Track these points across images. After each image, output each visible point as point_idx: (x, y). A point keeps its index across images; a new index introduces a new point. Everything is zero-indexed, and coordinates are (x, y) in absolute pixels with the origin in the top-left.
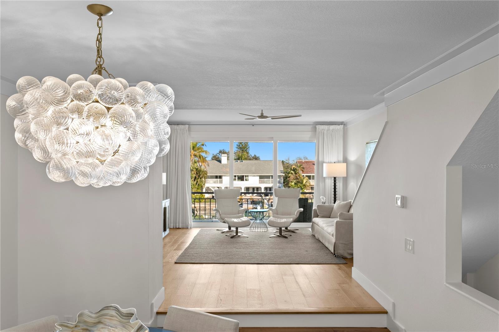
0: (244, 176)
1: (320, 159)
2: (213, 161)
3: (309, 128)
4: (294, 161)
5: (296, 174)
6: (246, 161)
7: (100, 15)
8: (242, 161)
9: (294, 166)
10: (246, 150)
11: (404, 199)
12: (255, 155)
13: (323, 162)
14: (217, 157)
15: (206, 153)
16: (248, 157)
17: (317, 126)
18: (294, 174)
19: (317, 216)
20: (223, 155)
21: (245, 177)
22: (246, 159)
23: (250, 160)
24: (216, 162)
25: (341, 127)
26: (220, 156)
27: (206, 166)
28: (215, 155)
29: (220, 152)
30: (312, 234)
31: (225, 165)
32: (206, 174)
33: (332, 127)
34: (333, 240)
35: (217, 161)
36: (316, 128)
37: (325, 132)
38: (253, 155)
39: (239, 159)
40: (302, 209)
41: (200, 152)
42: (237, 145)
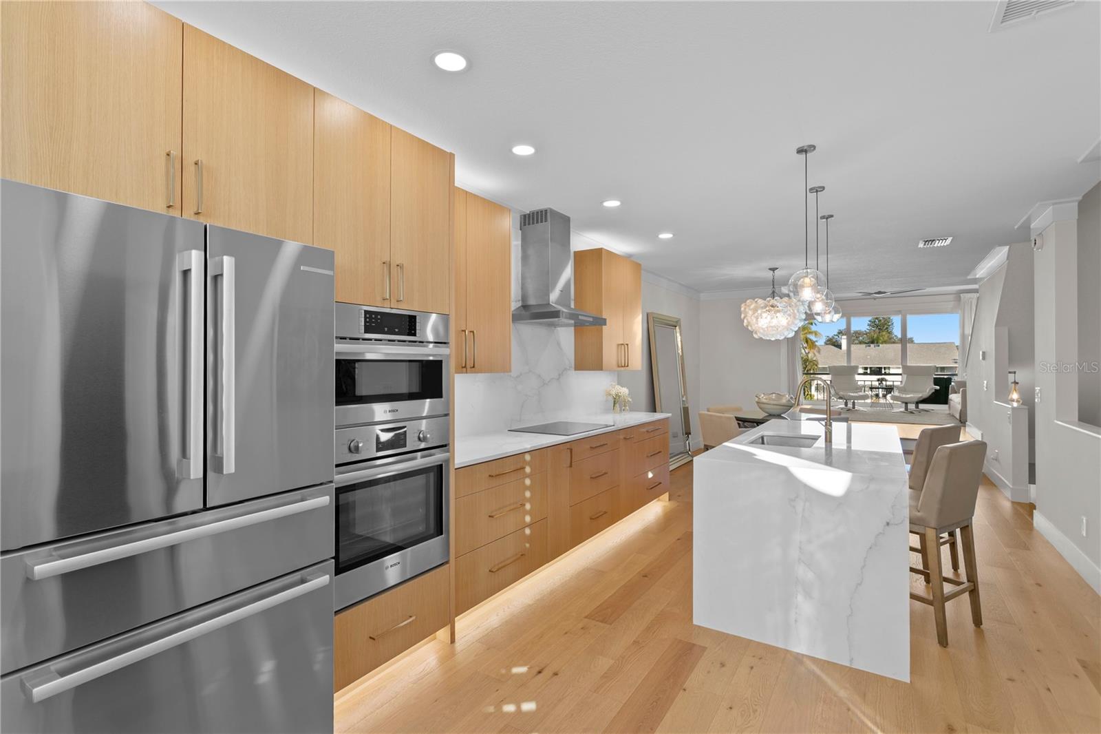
0: (881, 368)
2: (827, 346)
3: (951, 297)
6: (885, 345)
7: (774, 271)
8: (879, 346)
10: (887, 328)
11: (984, 353)
14: (834, 340)
15: (816, 334)
16: (890, 338)
17: (962, 295)
19: (954, 393)
20: (844, 337)
21: (883, 370)
22: (885, 342)
23: (894, 343)
24: (833, 347)
26: (838, 339)
27: (817, 354)
28: (831, 337)
29: (839, 333)
30: (948, 412)
32: (816, 365)
34: (959, 407)
35: (834, 345)
36: (960, 297)
38: (899, 336)
39: (873, 342)
40: (938, 387)
41: (806, 333)
42: (870, 321)
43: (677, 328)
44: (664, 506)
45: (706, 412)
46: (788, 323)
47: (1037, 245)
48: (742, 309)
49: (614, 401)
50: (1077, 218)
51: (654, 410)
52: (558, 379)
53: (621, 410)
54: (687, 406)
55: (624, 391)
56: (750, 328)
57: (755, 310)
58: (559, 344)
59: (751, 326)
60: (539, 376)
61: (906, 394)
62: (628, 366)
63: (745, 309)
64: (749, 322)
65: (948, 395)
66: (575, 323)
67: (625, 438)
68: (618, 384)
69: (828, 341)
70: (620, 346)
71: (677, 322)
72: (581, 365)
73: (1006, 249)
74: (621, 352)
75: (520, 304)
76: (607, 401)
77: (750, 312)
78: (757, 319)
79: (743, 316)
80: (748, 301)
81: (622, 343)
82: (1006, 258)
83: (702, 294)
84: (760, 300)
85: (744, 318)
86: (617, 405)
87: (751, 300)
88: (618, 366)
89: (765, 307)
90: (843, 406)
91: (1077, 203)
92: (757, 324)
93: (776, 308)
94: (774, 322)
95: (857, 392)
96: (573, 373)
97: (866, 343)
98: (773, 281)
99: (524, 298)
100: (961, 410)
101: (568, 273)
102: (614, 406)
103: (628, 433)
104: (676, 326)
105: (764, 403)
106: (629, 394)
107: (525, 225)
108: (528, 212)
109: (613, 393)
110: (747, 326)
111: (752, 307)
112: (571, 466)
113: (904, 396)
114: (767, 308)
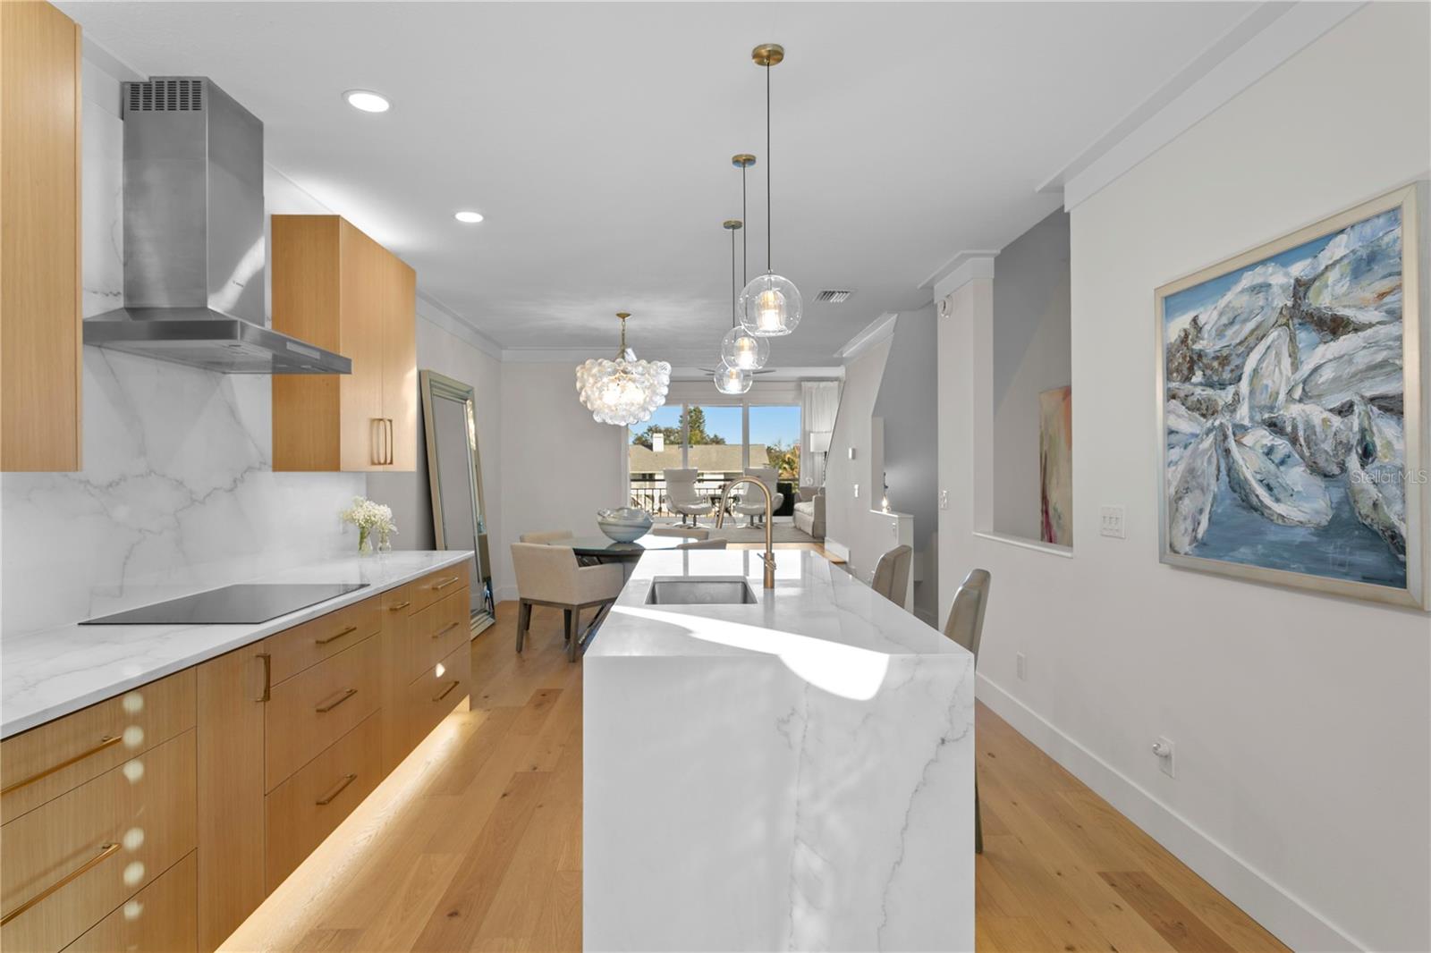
1: (807, 429)
2: (637, 446)
3: (792, 385)
4: (789, 446)
5: (792, 469)
6: (698, 446)
7: (624, 318)
8: (692, 447)
9: (788, 456)
10: (699, 425)
11: (854, 451)
12: (716, 436)
13: (810, 432)
14: (644, 439)
16: (703, 438)
17: (803, 383)
18: (789, 470)
19: (800, 501)
20: (655, 435)
22: (698, 443)
23: (706, 444)
24: (643, 448)
25: (836, 383)
26: (649, 438)
28: (640, 435)
29: (649, 430)
31: (661, 453)
33: (823, 384)
34: (812, 519)
35: (644, 446)
36: (800, 386)
37: (814, 391)
38: (712, 436)
39: (685, 443)
40: (781, 495)
42: (681, 417)
43: (468, 402)
44: (464, 724)
45: (520, 544)
46: (645, 400)
47: (946, 309)
48: (579, 374)
49: (362, 534)
50: (993, 277)
51: (431, 544)
52: (231, 490)
53: (375, 549)
54: (484, 533)
55: (383, 512)
56: (589, 406)
57: (597, 379)
58: (232, 411)
59: (592, 404)
60: (180, 484)
61: (752, 505)
62: (391, 463)
63: (583, 374)
64: (588, 398)
65: (793, 504)
66: (275, 357)
67: (393, 610)
68: (368, 499)
69: (636, 440)
70: (376, 422)
71: (468, 392)
72: (287, 459)
73: (895, 317)
74: (378, 434)
75: (120, 303)
76: (345, 532)
77: (591, 380)
78: (601, 392)
79: (578, 385)
80: (588, 362)
81: (380, 417)
82: (892, 331)
83: (504, 352)
84: (606, 361)
85: (581, 389)
86: (368, 541)
87: (593, 360)
88: (373, 463)
89: (615, 372)
90: (681, 523)
91: (993, 259)
92: (601, 399)
93: (629, 376)
94: (626, 398)
95: (698, 504)
96: (269, 476)
97: (678, 443)
98: (623, 335)
99: (133, 287)
100: (814, 523)
101: (257, 257)
102: (361, 542)
103: (398, 599)
104: (466, 400)
105: (609, 524)
106: (391, 519)
107: (134, 107)
108: (146, 79)
109: (360, 515)
110: (585, 402)
111: (595, 370)
112: (267, 696)
113: (750, 507)
114: (617, 375)
